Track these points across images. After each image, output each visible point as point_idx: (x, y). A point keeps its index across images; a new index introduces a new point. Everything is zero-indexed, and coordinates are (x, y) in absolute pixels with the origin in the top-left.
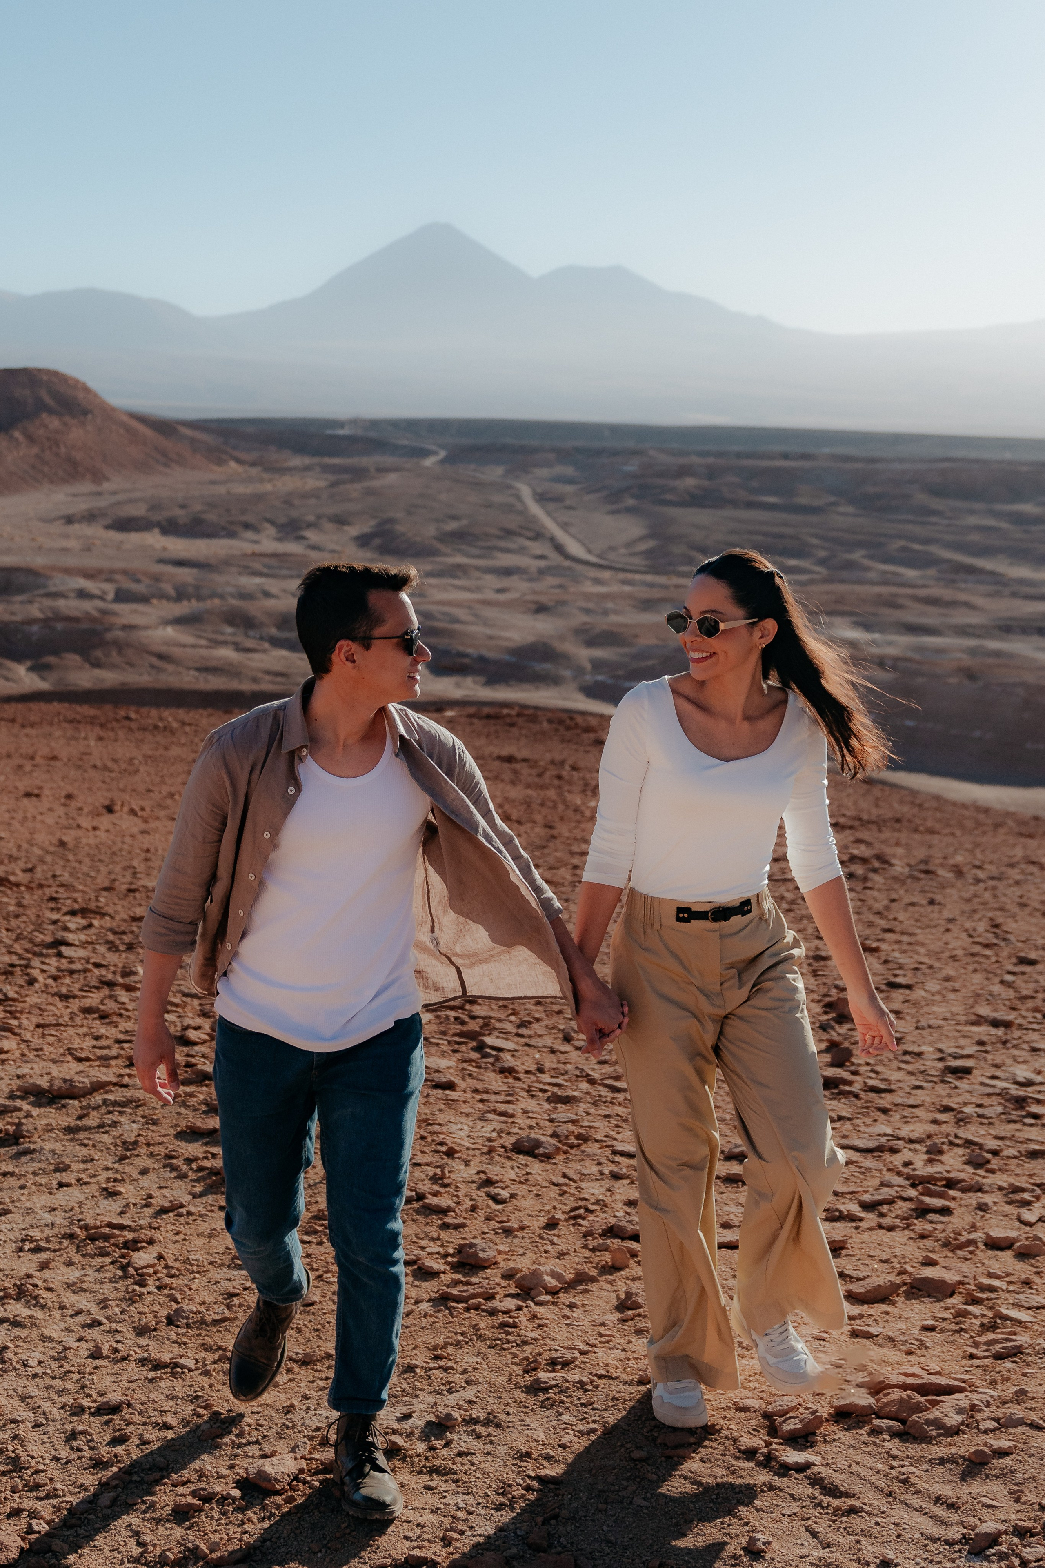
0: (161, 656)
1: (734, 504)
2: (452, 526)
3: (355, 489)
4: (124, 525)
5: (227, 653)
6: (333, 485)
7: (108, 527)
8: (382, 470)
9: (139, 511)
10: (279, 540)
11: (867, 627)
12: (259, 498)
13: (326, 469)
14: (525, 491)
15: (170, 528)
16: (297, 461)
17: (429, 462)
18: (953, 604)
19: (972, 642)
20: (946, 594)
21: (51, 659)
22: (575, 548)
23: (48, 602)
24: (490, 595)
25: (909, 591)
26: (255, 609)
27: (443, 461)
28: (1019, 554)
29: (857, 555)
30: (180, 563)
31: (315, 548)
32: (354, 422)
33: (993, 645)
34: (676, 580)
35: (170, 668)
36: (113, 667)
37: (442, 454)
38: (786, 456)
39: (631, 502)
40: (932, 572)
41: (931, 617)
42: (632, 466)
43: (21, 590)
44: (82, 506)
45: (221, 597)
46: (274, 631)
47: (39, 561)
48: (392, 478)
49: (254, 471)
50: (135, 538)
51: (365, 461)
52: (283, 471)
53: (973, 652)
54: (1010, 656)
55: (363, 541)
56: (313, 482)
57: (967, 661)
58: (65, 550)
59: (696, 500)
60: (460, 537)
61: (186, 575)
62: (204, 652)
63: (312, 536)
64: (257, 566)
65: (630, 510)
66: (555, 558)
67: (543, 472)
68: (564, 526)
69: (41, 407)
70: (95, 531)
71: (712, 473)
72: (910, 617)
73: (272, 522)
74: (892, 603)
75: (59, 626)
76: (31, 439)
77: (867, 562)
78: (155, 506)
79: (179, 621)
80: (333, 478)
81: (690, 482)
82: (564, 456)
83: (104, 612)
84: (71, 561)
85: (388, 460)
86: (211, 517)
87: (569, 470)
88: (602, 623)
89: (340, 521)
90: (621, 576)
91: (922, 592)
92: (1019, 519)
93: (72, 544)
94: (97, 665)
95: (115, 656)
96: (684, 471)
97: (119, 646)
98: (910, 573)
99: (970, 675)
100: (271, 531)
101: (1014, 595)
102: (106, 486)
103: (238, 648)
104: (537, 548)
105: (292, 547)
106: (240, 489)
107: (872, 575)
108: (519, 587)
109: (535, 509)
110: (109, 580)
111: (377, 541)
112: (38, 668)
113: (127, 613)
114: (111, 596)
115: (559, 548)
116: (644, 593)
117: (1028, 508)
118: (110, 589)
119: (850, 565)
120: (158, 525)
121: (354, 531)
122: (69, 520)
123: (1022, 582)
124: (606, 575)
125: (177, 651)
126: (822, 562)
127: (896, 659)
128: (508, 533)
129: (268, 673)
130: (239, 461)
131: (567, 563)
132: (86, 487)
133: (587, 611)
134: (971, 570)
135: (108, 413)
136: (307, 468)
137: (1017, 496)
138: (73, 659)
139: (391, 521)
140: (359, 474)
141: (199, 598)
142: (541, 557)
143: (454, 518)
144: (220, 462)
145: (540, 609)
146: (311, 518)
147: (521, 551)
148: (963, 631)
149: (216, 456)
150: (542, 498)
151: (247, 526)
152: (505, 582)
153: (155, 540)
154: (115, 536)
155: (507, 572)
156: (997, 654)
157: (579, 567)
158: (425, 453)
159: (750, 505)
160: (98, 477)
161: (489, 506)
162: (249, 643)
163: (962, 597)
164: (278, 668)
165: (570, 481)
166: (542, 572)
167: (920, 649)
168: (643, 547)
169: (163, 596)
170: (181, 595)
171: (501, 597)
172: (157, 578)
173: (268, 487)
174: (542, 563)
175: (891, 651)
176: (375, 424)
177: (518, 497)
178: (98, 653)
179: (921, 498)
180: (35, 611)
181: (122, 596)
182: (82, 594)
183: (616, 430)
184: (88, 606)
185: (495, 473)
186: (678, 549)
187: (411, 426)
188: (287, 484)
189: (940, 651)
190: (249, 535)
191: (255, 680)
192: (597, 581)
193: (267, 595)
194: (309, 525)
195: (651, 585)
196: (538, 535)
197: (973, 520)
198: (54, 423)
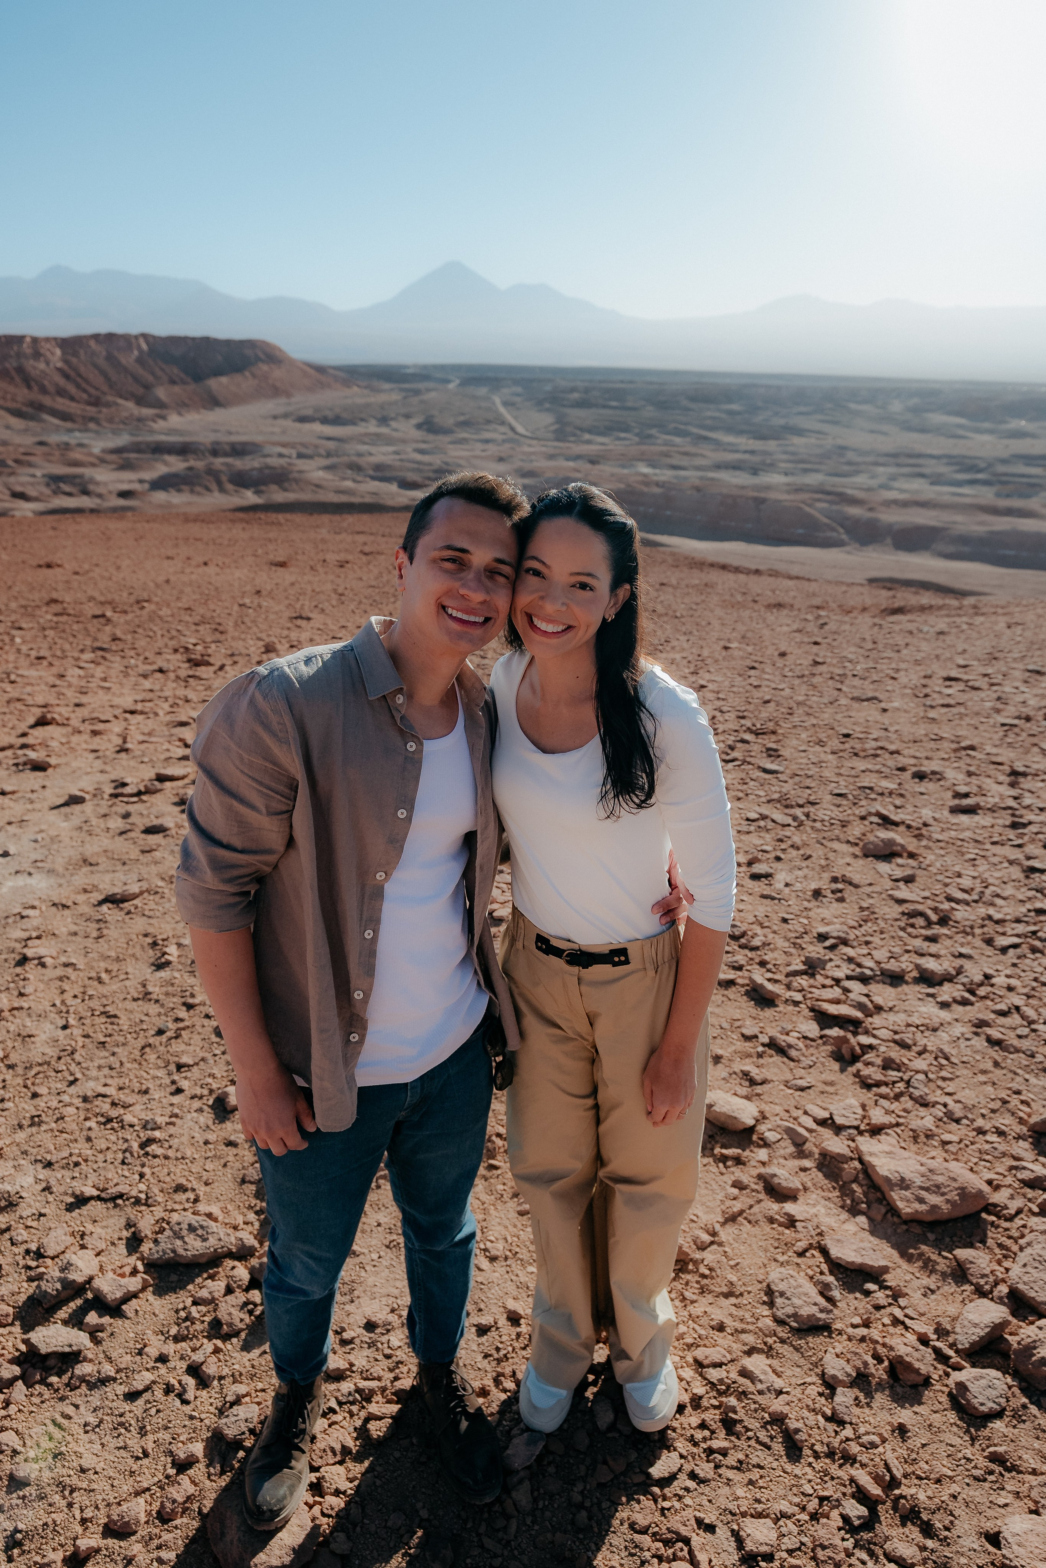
0: (318, 486)
1: (596, 406)
2: (462, 418)
3: (415, 400)
4: (302, 419)
5: (349, 484)
6: (405, 398)
7: (294, 421)
8: (428, 390)
9: (309, 412)
10: (378, 426)
11: (654, 466)
12: (368, 405)
13: (401, 390)
14: (497, 400)
15: (325, 421)
16: (387, 386)
17: (451, 386)
18: (695, 455)
19: (701, 474)
20: (692, 450)
21: (263, 488)
22: (520, 429)
23: (262, 460)
24: (478, 453)
25: (676, 449)
26: (362, 461)
27: (460, 385)
28: (730, 430)
29: (653, 431)
30: (329, 439)
31: (396, 430)
32: (415, 366)
33: (711, 475)
34: (567, 445)
35: (320, 491)
36: (293, 491)
37: (458, 382)
38: (622, 382)
39: (547, 405)
40: (688, 439)
41: (684, 461)
42: (548, 388)
43: (250, 453)
44: (281, 410)
45: (348, 455)
46: (371, 473)
47: (258, 439)
48: (433, 395)
49: (366, 391)
50: (307, 426)
51: (421, 386)
52: (379, 391)
53: (701, 478)
54: (718, 480)
55: (419, 426)
56: (395, 397)
57: (697, 482)
58: (273, 433)
59: (581, 404)
60: (465, 424)
61: (331, 445)
62: (337, 483)
63: (393, 424)
64: (366, 440)
65: (548, 410)
66: (511, 434)
67: (505, 391)
68: (516, 418)
69: (258, 359)
70: (288, 423)
71: (587, 391)
72: (674, 462)
73: (375, 418)
74: (667, 455)
75: (267, 471)
76: (254, 376)
77: (658, 435)
78: (317, 410)
79: (327, 468)
80: (404, 394)
81: (576, 395)
82: (516, 382)
83: (290, 464)
84: (275, 438)
85: (431, 385)
86: (345, 415)
87: (519, 390)
88: (528, 466)
89: (407, 416)
90: (542, 443)
91: (682, 450)
92: (731, 413)
93: (277, 430)
94: (285, 490)
95: (294, 486)
96: (573, 390)
97: (297, 481)
98: (678, 440)
99: (698, 489)
100: (373, 422)
101: (725, 450)
102: (293, 400)
103: (354, 481)
104: (503, 429)
105: (384, 430)
106: (360, 401)
107: (659, 441)
108: (492, 449)
109: (502, 410)
110: (293, 448)
111: (425, 427)
112: (258, 492)
113: (302, 465)
114: (294, 455)
115: (513, 429)
116: (551, 451)
117: (735, 407)
118: (294, 453)
119: (650, 436)
120: (318, 419)
121: (414, 421)
122: (275, 417)
123: (729, 444)
124: (534, 442)
125: (324, 483)
126: (637, 435)
127: (664, 482)
128: (488, 422)
129: (369, 493)
130: (358, 386)
131: (517, 437)
132: (283, 400)
133: (522, 460)
134: (706, 438)
135: (292, 362)
136: (392, 390)
137: (730, 401)
138: (274, 487)
139: (432, 416)
140: (417, 392)
141: (338, 456)
142: (504, 434)
143: (463, 414)
144: (349, 387)
145: (501, 459)
146: (393, 415)
147: (495, 431)
148: (698, 468)
149: (347, 383)
150: (506, 404)
151: (362, 420)
152: (487, 446)
153: (317, 427)
154: (298, 425)
155: (487, 441)
156: (712, 479)
157: (522, 439)
158: (448, 381)
159: (605, 407)
160: (288, 395)
161: (479, 408)
162: (359, 478)
163: (700, 451)
164: (374, 490)
165: (518, 395)
166: (504, 441)
167: (676, 477)
168: (553, 428)
169: (320, 455)
170: (329, 455)
171: (483, 454)
172: (316, 447)
173: (372, 400)
174: (504, 437)
175: (662, 478)
176: (425, 367)
177: (494, 403)
178: (286, 485)
179: (685, 403)
180: (256, 464)
181: (300, 456)
182: (281, 455)
183: (543, 369)
184: (282, 461)
185: (483, 391)
186: (569, 429)
187: (443, 368)
188: (382, 398)
189: (686, 478)
190: (363, 424)
191: (362, 497)
192: (530, 446)
193: (370, 454)
194: (392, 419)
195: (555, 447)
196: (503, 423)
197: (709, 414)
198: (265, 367)
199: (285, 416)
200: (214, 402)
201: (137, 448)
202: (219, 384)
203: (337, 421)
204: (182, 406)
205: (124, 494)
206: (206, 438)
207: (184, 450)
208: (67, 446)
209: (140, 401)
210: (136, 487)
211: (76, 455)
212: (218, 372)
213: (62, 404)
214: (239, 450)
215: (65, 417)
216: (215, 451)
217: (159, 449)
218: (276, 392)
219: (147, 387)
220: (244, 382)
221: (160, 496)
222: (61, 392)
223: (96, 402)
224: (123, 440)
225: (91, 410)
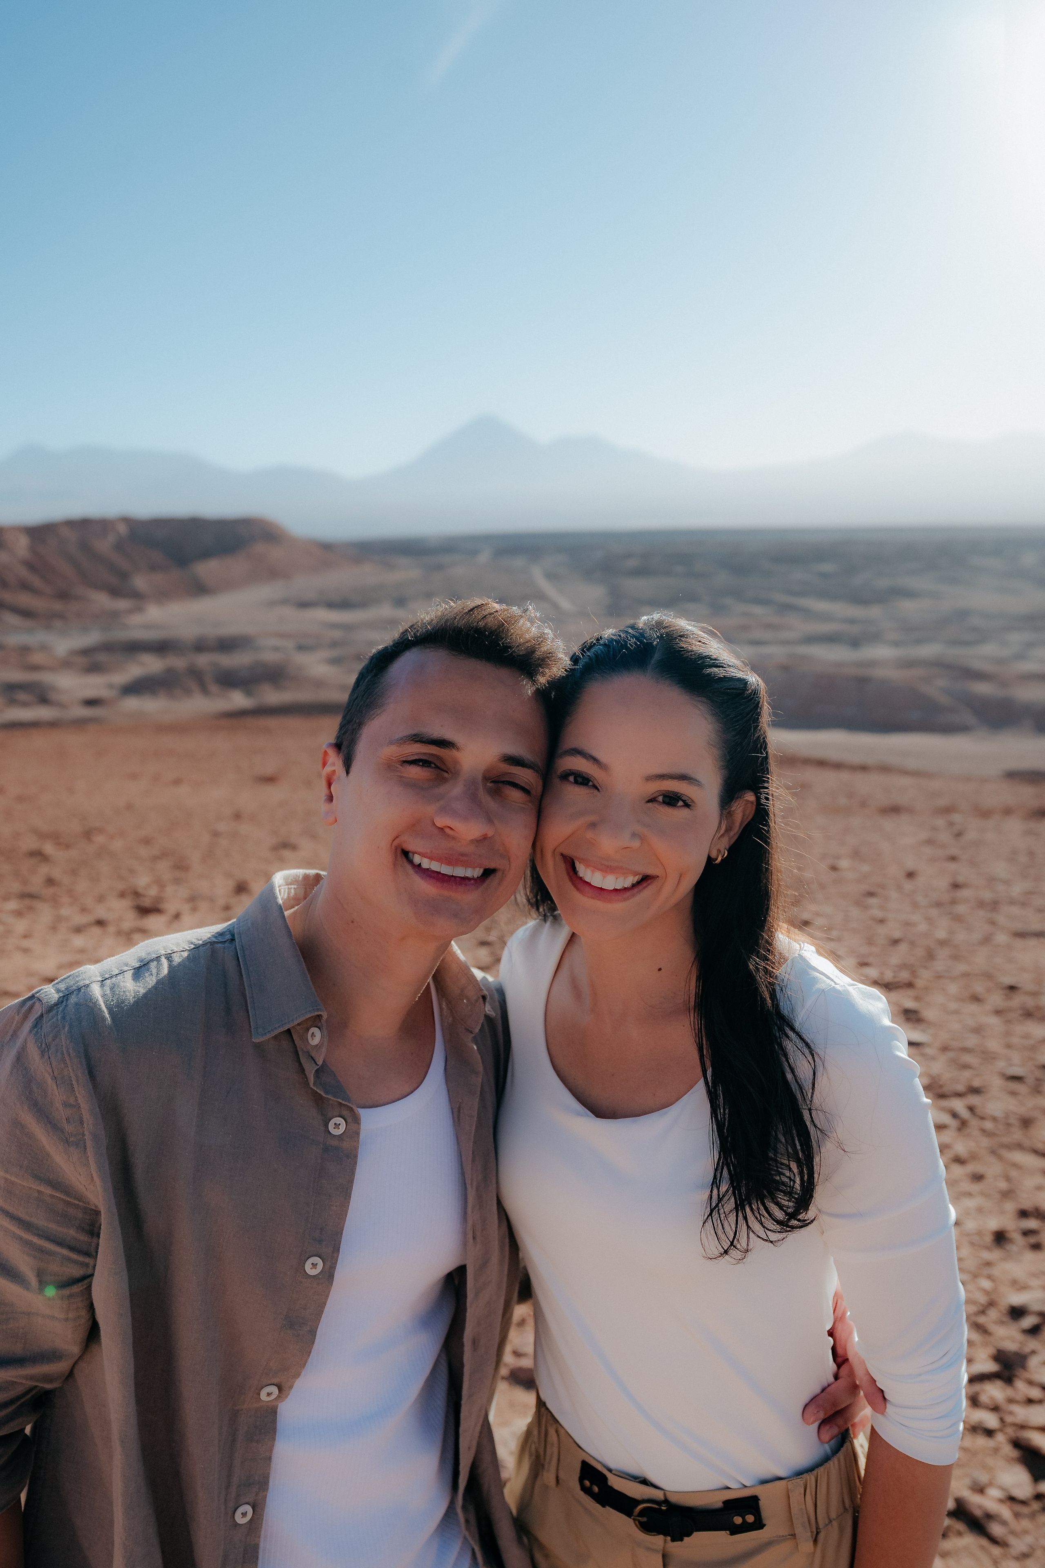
0: (319, 683)
1: (658, 573)
3: (438, 576)
6: (426, 574)
7: (294, 607)
8: (455, 564)
9: (311, 596)
10: (391, 609)
12: (382, 585)
13: (422, 565)
14: (538, 572)
16: (403, 563)
17: (481, 558)
19: (788, 649)
21: (254, 687)
22: (565, 605)
23: (254, 655)
27: (492, 556)
29: (728, 601)
33: (801, 650)
36: (290, 690)
37: (489, 552)
39: (598, 576)
40: (771, 608)
43: (240, 647)
44: (279, 595)
47: (250, 630)
48: (459, 568)
49: (380, 569)
50: (311, 612)
51: (446, 559)
52: (396, 568)
53: (789, 655)
56: (415, 573)
57: (784, 660)
58: (267, 623)
59: (640, 572)
63: (412, 604)
64: (379, 625)
67: (547, 561)
68: (560, 592)
69: (254, 539)
70: (287, 610)
71: (646, 556)
73: (389, 598)
75: (259, 668)
76: (248, 557)
77: (733, 604)
78: (322, 592)
79: (331, 661)
80: (424, 570)
81: (633, 562)
83: (289, 659)
84: (273, 629)
85: (457, 557)
86: (354, 598)
93: (272, 618)
94: (281, 690)
95: (292, 684)
96: (630, 556)
97: (294, 678)
98: (758, 609)
100: (389, 604)
102: (294, 583)
105: (399, 613)
106: (373, 580)
107: (735, 612)
109: (543, 583)
110: (293, 639)
112: (248, 693)
113: (302, 658)
114: (292, 648)
115: (555, 605)
118: (292, 644)
120: (323, 604)
122: (272, 605)
126: (708, 605)
130: (372, 563)
135: (294, 541)
136: (409, 567)
138: (267, 687)
140: (440, 568)
146: (412, 595)
148: (784, 643)
149: (357, 561)
150: (547, 576)
151: (375, 602)
153: (321, 613)
154: (298, 612)
158: (478, 553)
159: (668, 574)
160: (288, 577)
161: (515, 582)
165: (562, 565)
167: (758, 655)
169: (323, 647)
170: (333, 645)
172: (317, 635)
173: (388, 578)
177: (532, 576)
178: (281, 682)
180: (246, 660)
181: (299, 648)
182: (276, 649)
184: (277, 656)
185: (519, 562)
186: (625, 602)
188: (398, 576)
190: (376, 606)
194: (411, 599)
196: (544, 598)
198: (261, 547)
199: (284, 602)
200: (200, 589)
201: (108, 647)
202: (208, 569)
203: (344, 604)
204: (163, 595)
205: (91, 703)
206: (188, 632)
207: (162, 647)
208: (25, 650)
209: (115, 592)
210: (104, 693)
211: (37, 658)
212: (206, 554)
213: (25, 600)
214: (227, 645)
215: (27, 614)
216: (200, 646)
217: (134, 648)
218: (273, 573)
219: (124, 576)
220: (237, 566)
221: (132, 703)
222: (25, 586)
223: (63, 596)
224: (92, 638)
225: (58, 606)
